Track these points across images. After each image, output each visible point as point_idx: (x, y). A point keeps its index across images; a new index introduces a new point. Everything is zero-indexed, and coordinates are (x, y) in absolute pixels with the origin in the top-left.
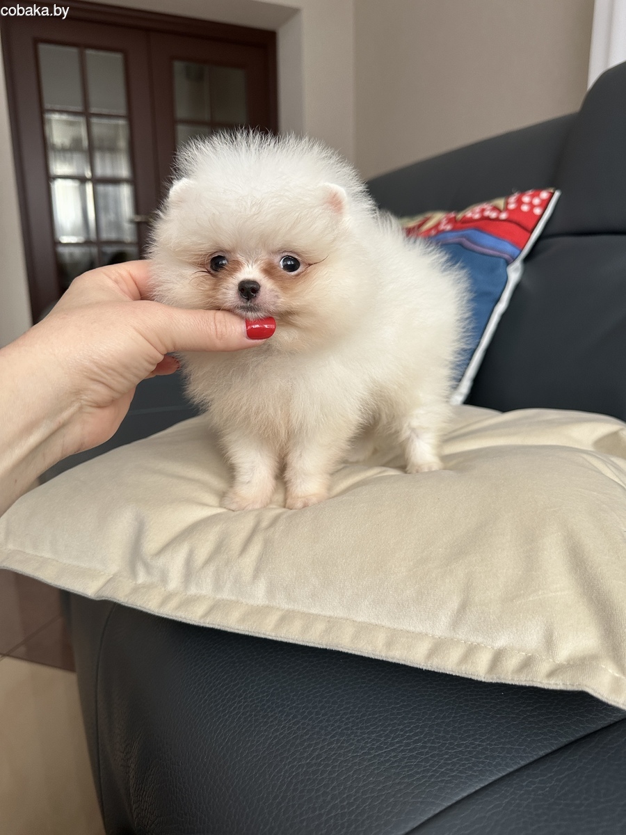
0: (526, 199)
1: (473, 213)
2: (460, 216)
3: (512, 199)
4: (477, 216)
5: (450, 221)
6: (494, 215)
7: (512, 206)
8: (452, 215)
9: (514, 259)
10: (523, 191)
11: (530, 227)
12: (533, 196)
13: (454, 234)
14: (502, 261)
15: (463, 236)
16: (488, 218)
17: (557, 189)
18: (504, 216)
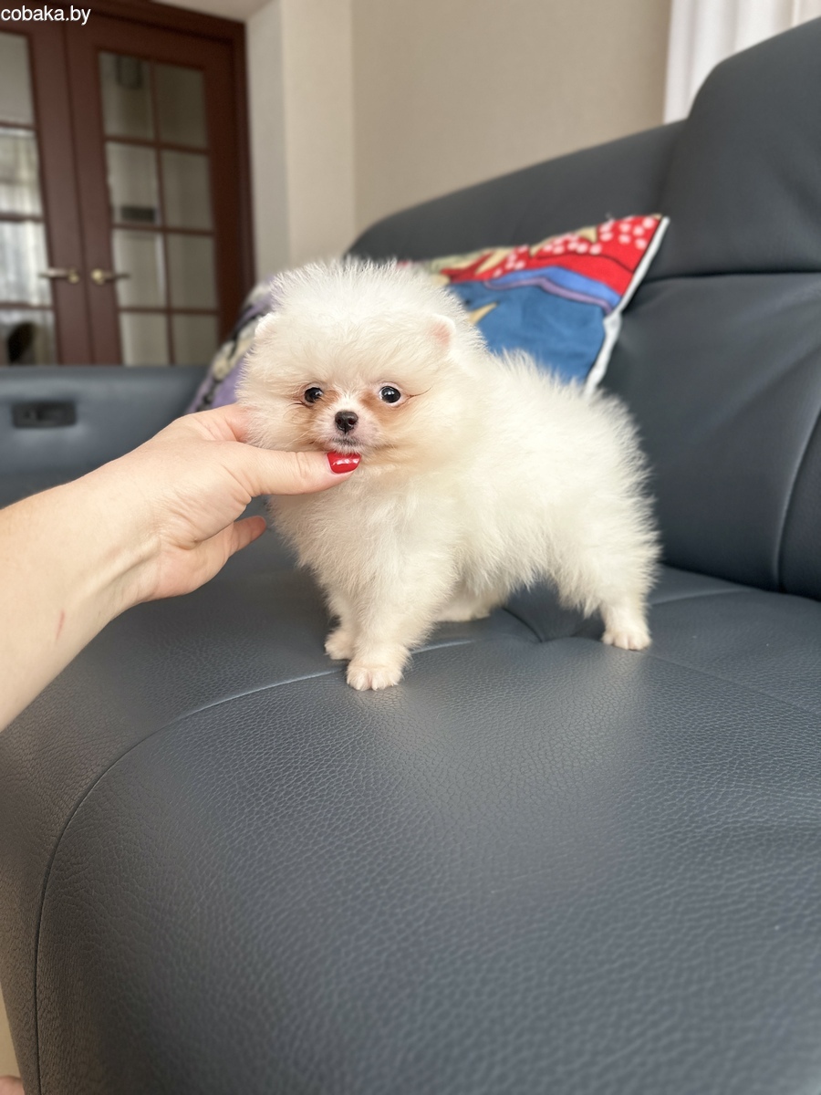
0: (625, 227)
1: (553, 245)
2: (535, 250)
3: (606, 228)
4: (559, 250)
5: (520, 257)
6: (582, 248)
7: (607, 237)
8: (523, 249)
9: (613, 308)
10: (619, 217)
11: (632, 267)
12: (634, 224)
13: (529, 273)
14: (598, 310)
15: (542, 276)
16: (574, 253)
17: (664, 214)
18: (596, 250)
